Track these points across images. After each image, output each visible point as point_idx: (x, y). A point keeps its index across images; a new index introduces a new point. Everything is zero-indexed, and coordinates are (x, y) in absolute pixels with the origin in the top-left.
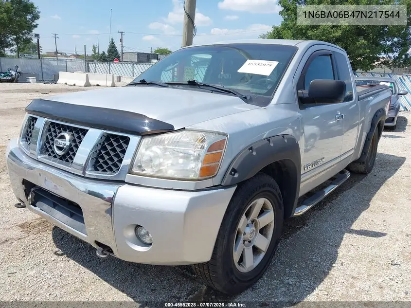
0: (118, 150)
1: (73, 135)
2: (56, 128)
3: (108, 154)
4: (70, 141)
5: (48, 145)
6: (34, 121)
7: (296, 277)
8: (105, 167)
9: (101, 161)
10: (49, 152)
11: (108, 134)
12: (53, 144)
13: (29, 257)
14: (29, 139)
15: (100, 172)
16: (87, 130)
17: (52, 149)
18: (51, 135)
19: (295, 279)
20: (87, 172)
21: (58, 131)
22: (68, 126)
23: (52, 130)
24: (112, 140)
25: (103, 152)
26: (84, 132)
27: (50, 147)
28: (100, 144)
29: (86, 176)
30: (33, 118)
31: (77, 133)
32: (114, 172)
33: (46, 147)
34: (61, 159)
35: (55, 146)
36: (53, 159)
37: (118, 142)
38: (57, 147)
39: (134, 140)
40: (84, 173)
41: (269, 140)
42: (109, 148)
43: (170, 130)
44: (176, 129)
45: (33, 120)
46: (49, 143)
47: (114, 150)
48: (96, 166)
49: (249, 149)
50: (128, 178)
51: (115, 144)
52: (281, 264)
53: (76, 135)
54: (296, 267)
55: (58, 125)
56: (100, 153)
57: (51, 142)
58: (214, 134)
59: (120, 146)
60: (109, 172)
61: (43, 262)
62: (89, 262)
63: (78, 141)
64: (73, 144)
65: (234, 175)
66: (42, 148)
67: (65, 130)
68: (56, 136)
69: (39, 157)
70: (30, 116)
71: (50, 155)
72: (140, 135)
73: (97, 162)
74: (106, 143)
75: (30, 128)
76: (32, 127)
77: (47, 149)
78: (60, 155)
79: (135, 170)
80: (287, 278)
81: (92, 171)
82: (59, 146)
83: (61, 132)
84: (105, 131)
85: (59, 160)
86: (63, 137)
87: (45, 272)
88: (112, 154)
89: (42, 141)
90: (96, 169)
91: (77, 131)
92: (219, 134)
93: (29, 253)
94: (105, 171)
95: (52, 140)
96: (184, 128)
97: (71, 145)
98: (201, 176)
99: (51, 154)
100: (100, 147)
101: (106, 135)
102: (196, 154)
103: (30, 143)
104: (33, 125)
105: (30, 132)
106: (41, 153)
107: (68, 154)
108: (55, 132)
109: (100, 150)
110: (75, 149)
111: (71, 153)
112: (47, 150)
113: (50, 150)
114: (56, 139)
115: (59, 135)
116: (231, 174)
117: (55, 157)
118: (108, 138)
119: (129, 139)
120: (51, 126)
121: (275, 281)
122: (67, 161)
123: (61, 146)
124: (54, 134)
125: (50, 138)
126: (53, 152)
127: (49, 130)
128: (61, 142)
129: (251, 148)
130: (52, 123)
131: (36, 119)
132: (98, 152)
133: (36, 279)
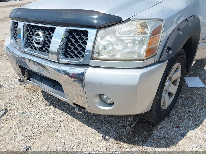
0: (80, 41)
1: (45, 33)
2: (32, 28)
3: (73, 45)
4: (43, 37)
5: (29, 41)
6: (17, 25)
7: (192, 107)
8: (73, 55)
9: (69, 51)
10: (31, 46)
11: (71, 30)
12: (32, 40)
13: (33, 108)
14: (16, 37)
15: (69, 58)
16: (55, 28)
17: (32, 44)
18: (29, 34)
19: (192, 108)
20: (60, 59)
21: (34, 31)
22: (40, 26)
23: (30, 30)
24: (74, 34)
25: (69, 44)
26: (53, 30)
27: (31, 42)
28: (66, 38)
29: (60, 62)
30: (15, 22)
31: (48, 31)
32: (80, 58)
33: (28, 42)
34: (39, 50)
35: (34, 42)
36: (34, 50)
37: (79, 35)
38: (36, 42)
39: (92, 32)
40: (58, 60)
41: (188, 21)
42: (73, 40)
43: (119, 21)
44: (124, 20)
45: (15, 24)
46: (29, 39)
47: (77, 42)
48: (66, 55)
49: (178, 30)
50: (91, 62)
51: (77, 37)
52: (181, 99)
53: (47, 33)
54: (191, 99)
55: (33, 26)
56: (67, 44)
57: (31, 39)
58: (154, 21)
59: (81, 38)
60: (76, 58)
61: (42, 110)
62: (67, 107)
63: (49, 37)
64: (46, 39)
65: (168, 52)
66: (26, 43)
67: (38, 30)
68: (33, 34)
69: (25, 50)
70: (13, 22)
71: (31, 48)
72: (96, 28)
73: (66, 51)
74: (70, 37)
75: (15, 30)
76: (16, 29)
77: (29, 43)
78: (39, 48)
79: (96, 56)
80: (187, 108)
81: (63, 58)
82: (37, 41)
83: (35, 31)
84: (68, 28)
85: (38, 51)
86: (38, 35)
87: (44, 116)
88: (76, 45)
89: (24, 38)
90: (66, 57)
91: (47, 29)
92: (158, 21)
93: (33, 105)
94: (72, 57)
95: (31, 37)
96: (130, 18)
97: (44, 40)
98: (146, 56)
99: (33, 47)
100: (66, 40)
101: (69, 30)
102: (140, 39)
103: (17, 40)
104: (16, 28)
105: (16, 33)
106: (26, 47)
107: (44, 46)
108: (32, 31)
109: (66, 43)
110: (48, 43)
111: (46, 46)
112: (29, 45)
113: (31, 45)
114: (33, 37)
115: (35, 34)
116: (166, 51)
117: (35, 49)
118: (70, 33)
119: (88, 32)
120: (28, 28)
121: (180, 110)
122: (44, 51)
123: (38, 41)
124: (31, 33)
125: (29, 36)
126: (33, 46)
127: (28, 31)
128: (38, 38)
129: (179, 29)
130: (28, 25)
131: (17, 23)
132: (65, 44)
133: (39, 121)
